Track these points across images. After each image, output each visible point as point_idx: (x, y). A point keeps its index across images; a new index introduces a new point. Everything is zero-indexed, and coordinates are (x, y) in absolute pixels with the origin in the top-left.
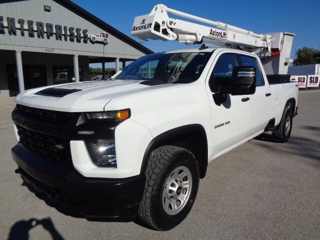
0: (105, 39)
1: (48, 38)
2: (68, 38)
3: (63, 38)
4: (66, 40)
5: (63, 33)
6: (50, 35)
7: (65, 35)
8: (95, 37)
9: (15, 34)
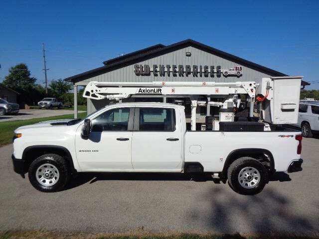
0: (238, 72)
1: (187, 76)
2: (203, 74)
3: (199, 74)
4: (201, 76)
5: (199, 71)
6: (188, 73)
7: (201, 72)
8: (228, 71)
9: (164, 75)
